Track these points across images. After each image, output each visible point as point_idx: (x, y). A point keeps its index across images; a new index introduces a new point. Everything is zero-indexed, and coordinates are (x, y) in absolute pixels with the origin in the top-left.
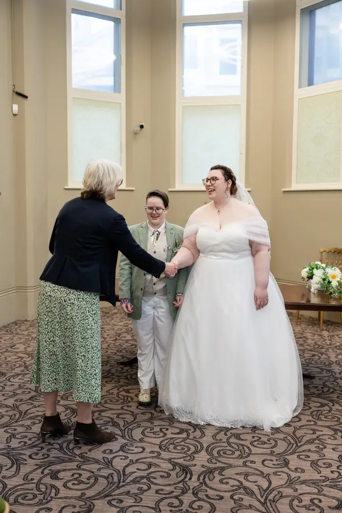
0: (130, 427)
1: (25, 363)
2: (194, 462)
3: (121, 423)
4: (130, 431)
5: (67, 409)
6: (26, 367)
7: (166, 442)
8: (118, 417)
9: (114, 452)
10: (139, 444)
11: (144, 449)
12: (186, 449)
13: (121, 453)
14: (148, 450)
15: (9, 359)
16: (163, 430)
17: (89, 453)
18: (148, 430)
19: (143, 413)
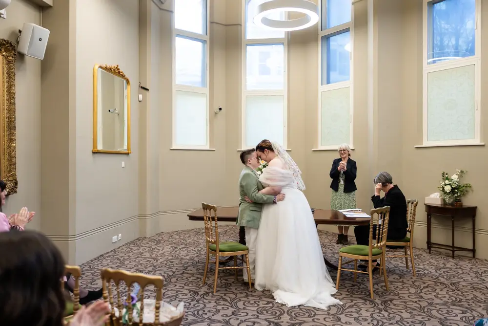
0: (235, 301)
1: (153, 264)
2: (281, 321)
3: (229, 299)
4: (235, 304)
5: (190, 292)
6: (155, 267)
7: (260, 309)
8: (225, 295)
9: (229, 315)
10: (244, 311)
11: (247, 314)
12: (274, 313)
13: (233, 316)
14: (250, 314)
15: (141, 262)
16: (257, 302)
17: (213, 317)
18: (247, 302)
19: (240, 293)
